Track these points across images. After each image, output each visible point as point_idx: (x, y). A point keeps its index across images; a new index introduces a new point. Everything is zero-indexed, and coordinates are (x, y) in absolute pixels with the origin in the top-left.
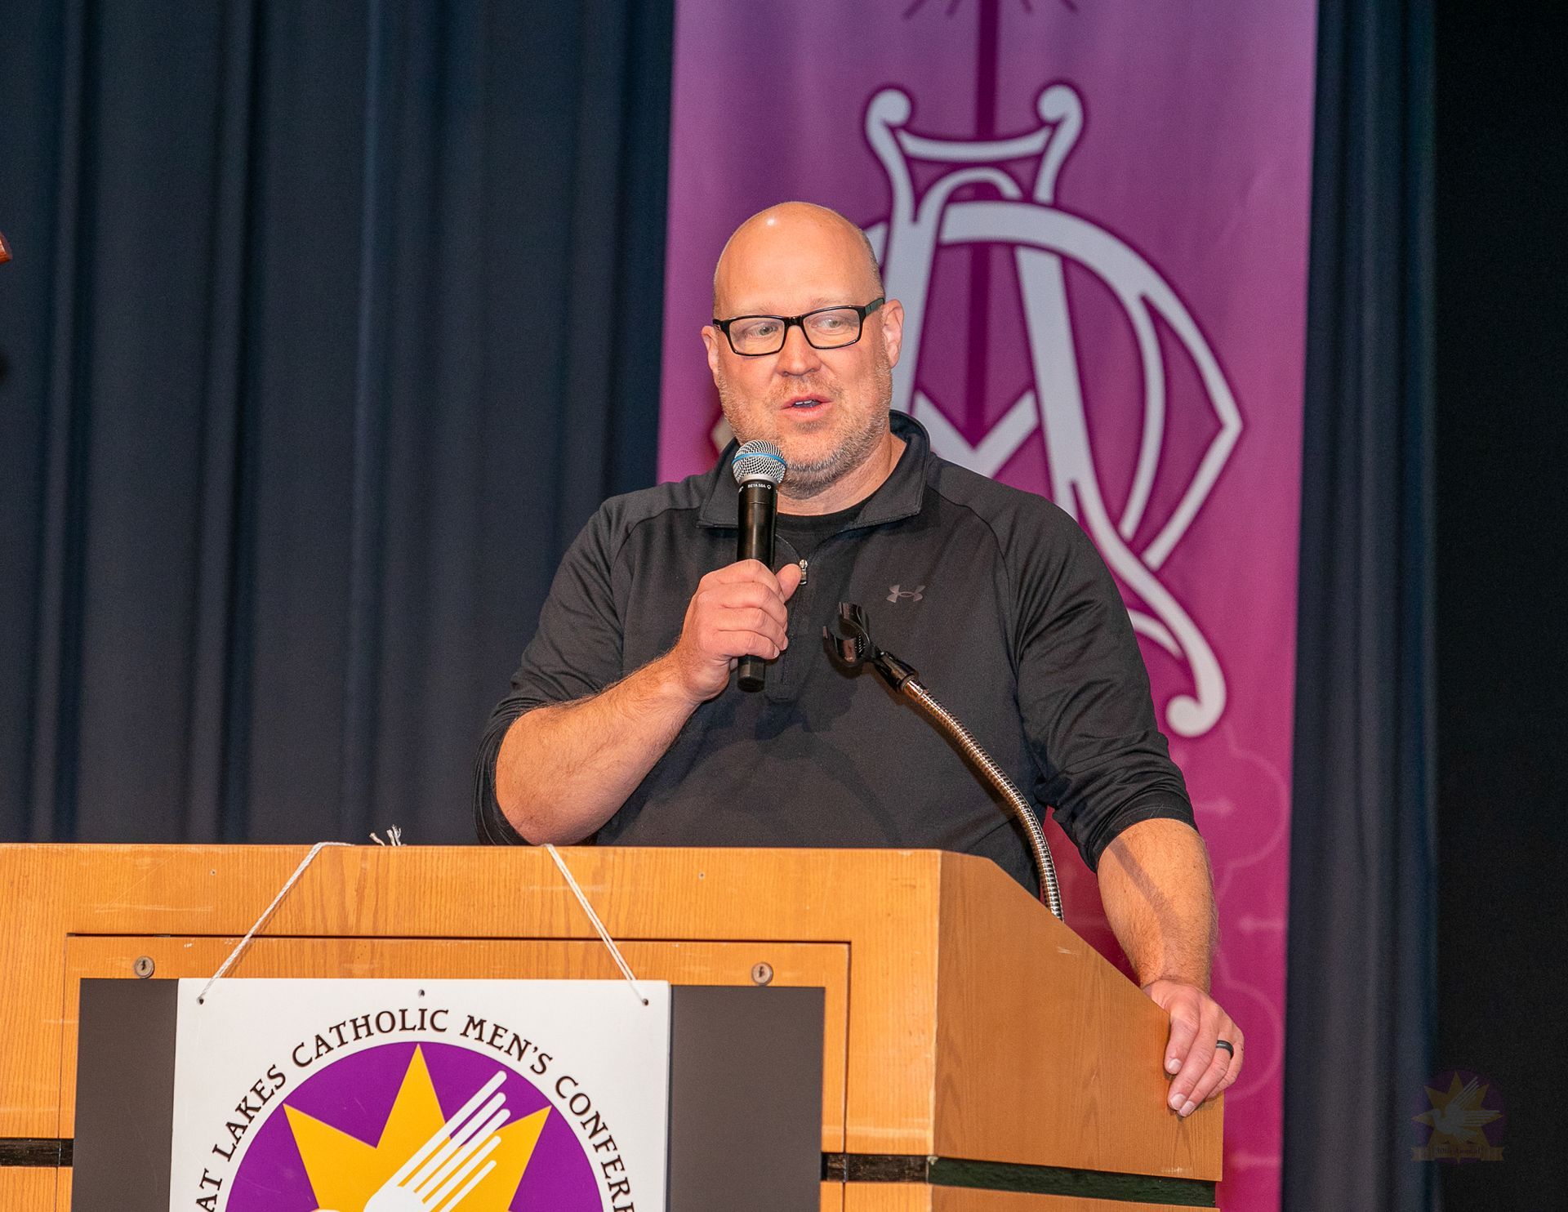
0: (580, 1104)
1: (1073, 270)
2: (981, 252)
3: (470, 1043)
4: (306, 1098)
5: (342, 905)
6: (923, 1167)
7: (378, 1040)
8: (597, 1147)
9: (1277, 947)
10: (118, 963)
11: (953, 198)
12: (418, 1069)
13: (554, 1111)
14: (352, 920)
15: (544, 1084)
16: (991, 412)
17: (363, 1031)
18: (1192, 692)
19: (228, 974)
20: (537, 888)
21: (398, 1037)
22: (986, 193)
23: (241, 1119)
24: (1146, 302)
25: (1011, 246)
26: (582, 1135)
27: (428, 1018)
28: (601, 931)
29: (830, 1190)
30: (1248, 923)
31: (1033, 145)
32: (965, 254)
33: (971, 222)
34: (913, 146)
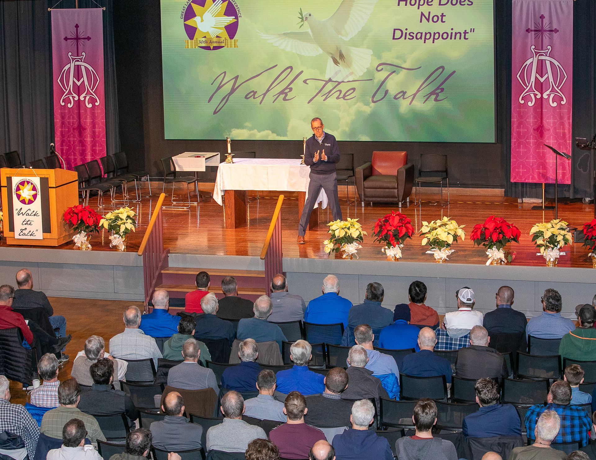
0: (35, 184)
2: (78, 66)
3: (29, 181)
4: (20, 184)
6: (55, 187)
7: (23, 180)
8: (36, 187)
9: (105, 122)
10: (8, 176)
11: (75, 61)
12: (26, 182)
14: (21, 173)
15: (33, 183)
16: (80, 79)
18: (97, 102)
19: (14, 177)
22: (78, 61)
23: (16, 185)
24: (91, 70)
25: (81, 65)
27: (26, 179)
28: (35, 174)
29: (50, 189)
30: (102, 121)
31: (82, 57)
32: (77, 66)
33: (77, 63)
34: (72, 57)
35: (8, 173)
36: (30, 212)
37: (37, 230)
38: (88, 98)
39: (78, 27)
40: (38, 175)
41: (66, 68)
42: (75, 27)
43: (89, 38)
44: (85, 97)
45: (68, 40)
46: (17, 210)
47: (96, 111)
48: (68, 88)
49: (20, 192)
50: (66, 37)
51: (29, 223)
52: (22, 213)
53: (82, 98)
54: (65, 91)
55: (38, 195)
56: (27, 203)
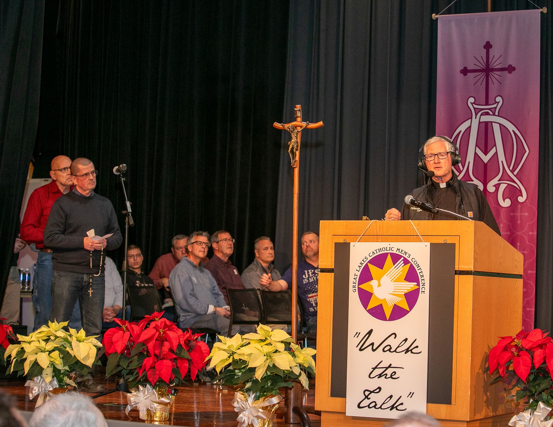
0: (415, 263)
1: (501, 126)
2: (486, 123)
3: (397, 253)
4: (372, 262)
5: (377, 230)
6: (472, 273)
7: (383, 252)
8: (418, 270)
9: (535, 237)
10: (341, 240)
11: (482, 115)
12: (389, 257)
13: (411, 264)
14: (378, 233)
15: (410, 259)
16: (488, 150)
17: (380, 251)
18: (522, 196)
19: (358, 242)
20: (408, 227)
21: (386, 252)
22: (487, 114)
23: (361, 265)
24: (513, 131)
25: (492, 122)
26: (416, 268)
27: (391, 249)
28: (419, 234)
29: (456, 276)
30: (530, 233)
31: (495, 106)
32: (484, 123)
33: (485, 118)
34: (475, 106)
35: (340, 231)
36: (393, 342)
37: (411, 394)
38: (503, 187)
39: (491, 46)
40: (426, 237)
41: (463, 128)
42: (485, 47)
43: (510, 69)
44: (497, 186)
45: (469, 74)
46: (358, 334)
47: (518, 214)
48: (463, 167)
49: (373, 286)
50: (465, 68)
51: (389, 372)
52: (372, 344)
53: (491, 188)
54: (457, 174)
55: (421, 295)
56: (388, 317)
